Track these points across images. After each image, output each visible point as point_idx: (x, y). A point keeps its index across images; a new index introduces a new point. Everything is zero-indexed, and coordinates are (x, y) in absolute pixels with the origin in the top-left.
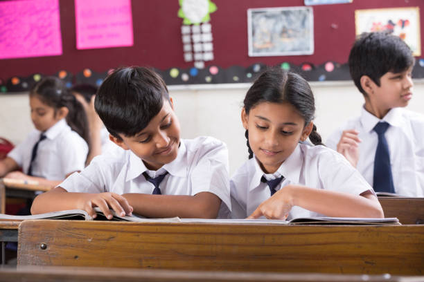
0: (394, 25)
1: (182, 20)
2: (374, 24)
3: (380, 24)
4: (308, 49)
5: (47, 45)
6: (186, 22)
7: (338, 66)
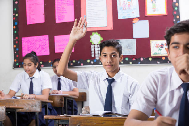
0: (163, 45)
1: (91, 43)
2: (157, 45)
3: (158, 45)
4: (135, 53)
5: (44, 51)
6: (92, 44)
7: (145, 59)
